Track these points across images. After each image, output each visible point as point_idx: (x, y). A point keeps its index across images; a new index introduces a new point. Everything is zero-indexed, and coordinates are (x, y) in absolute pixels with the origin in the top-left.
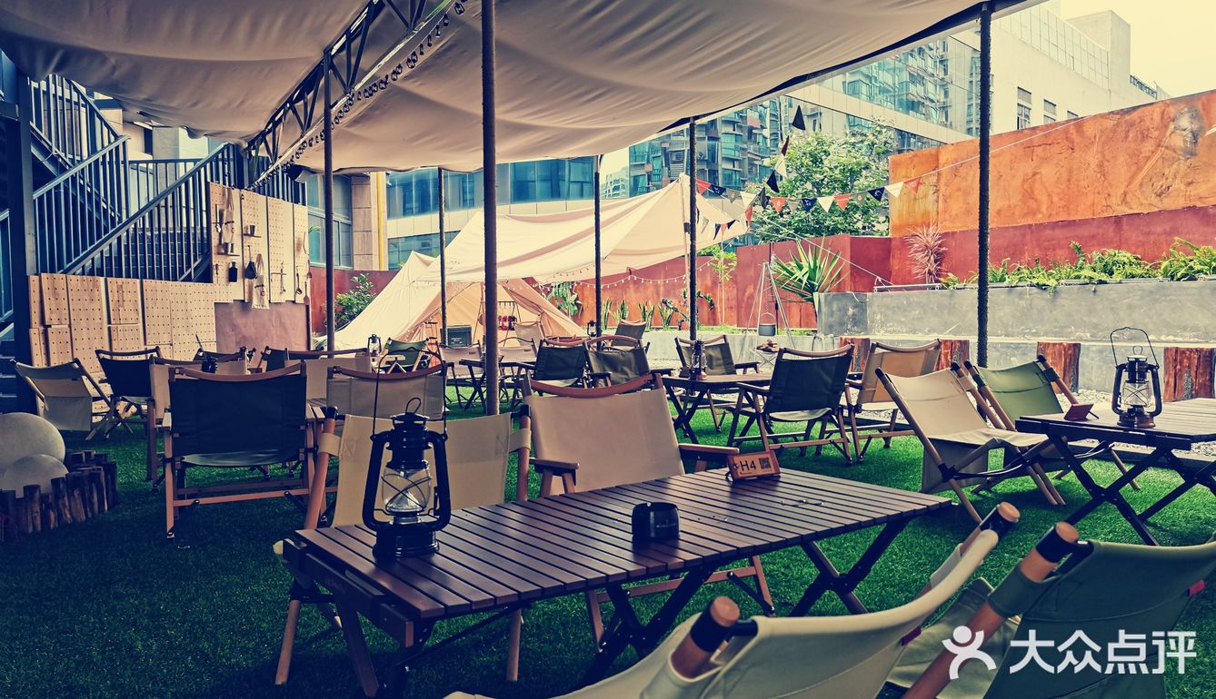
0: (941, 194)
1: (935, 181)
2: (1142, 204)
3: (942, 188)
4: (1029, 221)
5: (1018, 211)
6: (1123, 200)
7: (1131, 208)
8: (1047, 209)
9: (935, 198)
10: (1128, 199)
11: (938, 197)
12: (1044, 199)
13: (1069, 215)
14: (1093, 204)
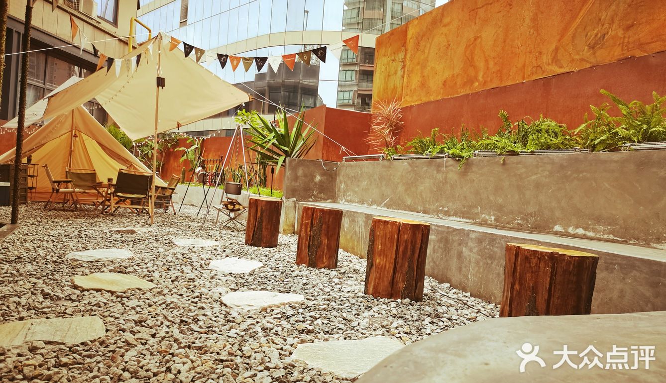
0: (406, 70)
1: (403, 57)
2: (573, 61)
3: (408, 63)
4: (467, 91)
5: (459, 81)
6: (554, 58)
7: (561, 67)
8: (483, 77)
9: (402, 73)
10: (559, 56)
11: (404, 72)
12: (481, 64)
13: (501, 80)
14: (524, 66)
